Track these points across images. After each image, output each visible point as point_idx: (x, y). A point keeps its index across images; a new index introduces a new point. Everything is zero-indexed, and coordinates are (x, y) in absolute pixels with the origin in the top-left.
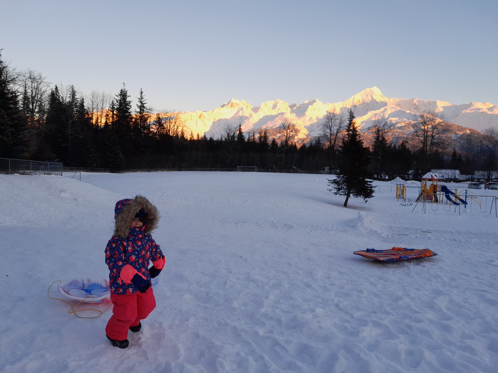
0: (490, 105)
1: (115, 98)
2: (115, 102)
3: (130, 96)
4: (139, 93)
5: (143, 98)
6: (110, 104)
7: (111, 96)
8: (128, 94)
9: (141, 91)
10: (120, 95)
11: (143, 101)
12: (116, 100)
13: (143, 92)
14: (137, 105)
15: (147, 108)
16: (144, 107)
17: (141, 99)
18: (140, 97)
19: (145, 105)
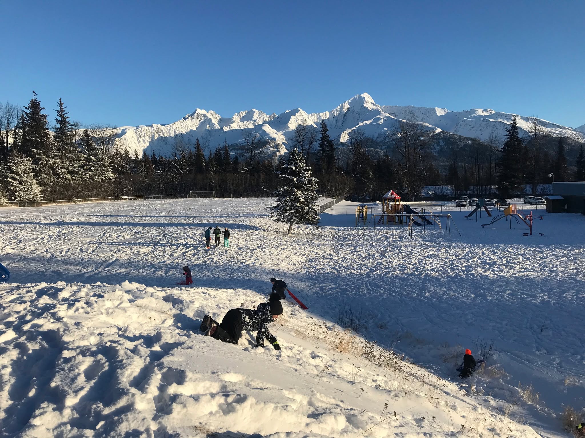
0: (492, 112)
1: (24, 111)
2: (25, 116)
3: (44, 108)
4: (58, 105)
5: (64, 111)
6: (19, 118)
7: (19, 108)
8: (41, 106)
9: (60, 102)
10: (31, 107)
11: (64, 114)
12: (26, 113)
13: (63, 103)
14: (56, 119)
15: (69, 123)
16: (65, 122)
17: (62, 112)
18: (60, 109)
19: (67, 120)
